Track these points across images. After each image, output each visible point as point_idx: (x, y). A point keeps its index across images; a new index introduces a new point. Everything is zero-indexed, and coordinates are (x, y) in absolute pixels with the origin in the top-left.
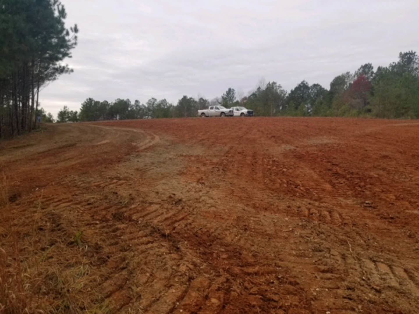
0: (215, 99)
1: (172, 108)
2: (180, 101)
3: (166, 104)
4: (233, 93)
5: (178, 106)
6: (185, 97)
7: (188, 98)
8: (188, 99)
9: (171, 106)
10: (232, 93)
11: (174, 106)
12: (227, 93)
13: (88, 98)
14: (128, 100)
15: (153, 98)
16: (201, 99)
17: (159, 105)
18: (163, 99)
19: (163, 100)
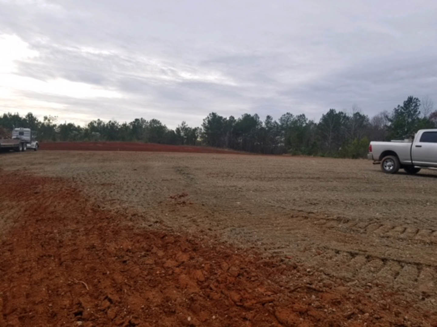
0: (381, 114)
1: (312, 126)
2: (324, 116)
3: (305, 121)
4: (416, 105)
5: (320, 123)
6: (332, 111)
7: (337, 112)
8: (336, 114)
9: (312, 123)
10: (414, 105)
11: (316, 124)
12: (405, 105)
13: (211, 113)
14: (256, 115)
15: (288, 113)
16: (357, 114)
17: (295, 122)
18: (301, 114)
19: (301, 116)
